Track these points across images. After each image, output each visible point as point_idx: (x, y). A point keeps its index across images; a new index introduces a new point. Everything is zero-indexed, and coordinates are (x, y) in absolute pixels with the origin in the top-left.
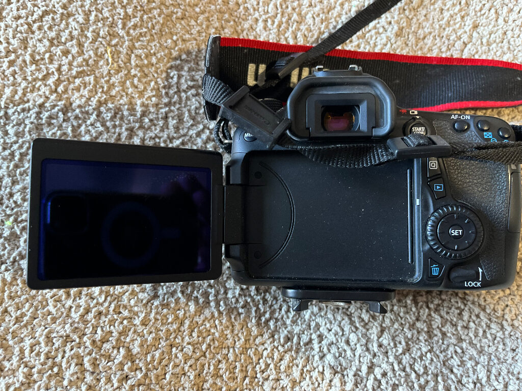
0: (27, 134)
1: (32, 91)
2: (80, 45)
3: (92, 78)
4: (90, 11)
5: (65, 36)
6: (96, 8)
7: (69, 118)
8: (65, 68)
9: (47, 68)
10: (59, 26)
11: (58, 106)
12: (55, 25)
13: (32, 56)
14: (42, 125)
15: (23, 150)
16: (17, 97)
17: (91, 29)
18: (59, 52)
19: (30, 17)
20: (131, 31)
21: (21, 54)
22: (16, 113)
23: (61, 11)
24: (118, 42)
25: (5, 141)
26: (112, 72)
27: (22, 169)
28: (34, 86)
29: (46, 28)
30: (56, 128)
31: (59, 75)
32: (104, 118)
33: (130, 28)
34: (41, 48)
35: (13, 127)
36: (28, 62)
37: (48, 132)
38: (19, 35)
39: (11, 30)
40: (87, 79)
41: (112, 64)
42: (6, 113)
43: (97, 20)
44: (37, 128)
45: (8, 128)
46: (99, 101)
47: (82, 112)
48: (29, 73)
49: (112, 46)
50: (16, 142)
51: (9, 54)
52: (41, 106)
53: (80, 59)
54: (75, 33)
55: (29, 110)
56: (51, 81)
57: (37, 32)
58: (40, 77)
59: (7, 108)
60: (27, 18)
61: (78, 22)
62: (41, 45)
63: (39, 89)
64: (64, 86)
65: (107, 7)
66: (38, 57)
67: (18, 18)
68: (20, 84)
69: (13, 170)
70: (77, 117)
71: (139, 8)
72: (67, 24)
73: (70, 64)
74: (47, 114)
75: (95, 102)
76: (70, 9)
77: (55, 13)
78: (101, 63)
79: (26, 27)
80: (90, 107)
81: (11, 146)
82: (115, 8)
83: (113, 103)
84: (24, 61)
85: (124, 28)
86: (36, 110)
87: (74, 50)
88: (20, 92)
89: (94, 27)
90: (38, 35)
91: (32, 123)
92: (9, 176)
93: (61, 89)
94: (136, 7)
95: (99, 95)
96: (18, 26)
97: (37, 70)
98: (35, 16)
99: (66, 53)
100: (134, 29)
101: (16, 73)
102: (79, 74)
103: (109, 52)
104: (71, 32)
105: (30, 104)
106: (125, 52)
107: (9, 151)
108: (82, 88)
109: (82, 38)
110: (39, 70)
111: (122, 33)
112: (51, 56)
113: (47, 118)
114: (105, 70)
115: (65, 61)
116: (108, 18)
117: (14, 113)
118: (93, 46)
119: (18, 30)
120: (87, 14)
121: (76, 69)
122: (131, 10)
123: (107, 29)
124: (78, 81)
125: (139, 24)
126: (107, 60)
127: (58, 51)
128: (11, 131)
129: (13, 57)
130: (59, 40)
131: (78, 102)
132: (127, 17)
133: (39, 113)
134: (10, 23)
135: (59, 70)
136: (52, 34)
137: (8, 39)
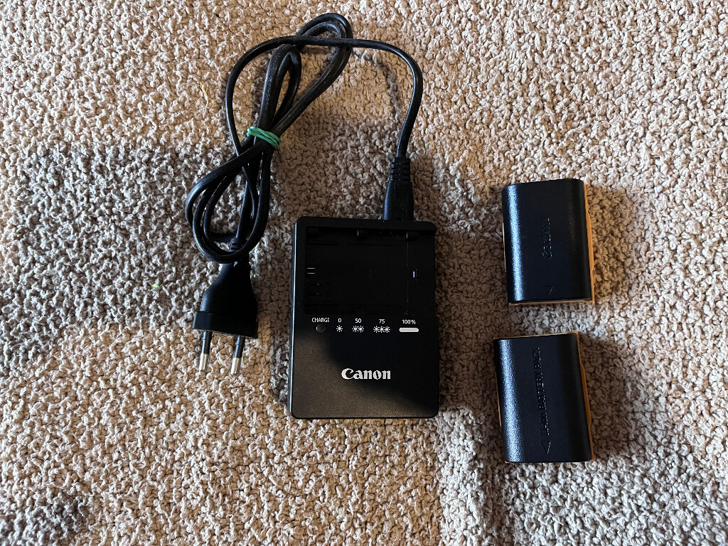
0: (143, 196)
1: (134, 147)
2: (171, 87)
3: (192, 122)
4: (172, 45)
5: (152, 80)
6: (177, 40)
7: (179, 170)
8: (162, 116)
9: (143, 119)
10: (143, 69)
11: (165, 159)
12: (139, 69)
13: (123, 108)
14: (155, 182)
15: (145, 212)
16: (121, 157)
17: (178, 66)
18: (151, 100)
19: (110, 65)
20: (222, 59)
21: (112, 108)
22: (126, 174)
23: (141, 52)
24: (210, 75)
25: (124, 205)
26: (211, 110)
27: (152, 232)
28: (135, 141)
29: (130, 74)
30: (170, 184)
31: (158, 125)
32: (214, 165)
33: (219, 55)
34: (131, 99)
35: (127, 189)
36: (121, 116)
37: (163, 189)
38: (103, 87)
39: (93, 83)
40: (187, 123)
41: (210, 101)
42: (115, 175)
43: (182, 55)
44: (150, 186)
45: (123, 191)
46: (204, 147)
47: (190, 162)
48: (126, 129)
49: (205, 81)
50: (136, 205)
51: (99, 110)
52: (148, 162)
53: (175, 103)
54: (163, 74)
55: (137, 169)
56: (151, 133)
57: (122, 81)
58: (139, 131)
59: (114, 170)
60: (107, 66)
61: (162, 61)
62: (130, 95)
63: (140, 144)
64: (165, 137)
65: (189, 36)
66: (130, 110)
67: (97, 68)
68: (120, 142)
69: (142, 233)
70: (186, 168)
71: (223, 28)
72: (152, 66)
73: (166, 111)
74: (156, 170)
75: (200, 149)
76: (150, 47)
77: (134, 55)
78: (198, 103)
79: (108, 77)
80: (198, 156)
81: (132, 210)
82: (198, 35)
83: (219, 146)
84: (118, 116)
85: (212, 57)
86: (144, 167)
87: (167, 95)
88: (122, 151)
89: (181, 63)
90: (123, 84)
91: (144, 182)
92: (141, 240)
93: (163, 140)
94: (219, 28)
95: (203, 139)
96: (99, 78)
97: (132, 123)
98: (115, 63)
99: (159, 98)
100: (224, 56)
101: (112, 131)
102: (179, 120)
103: (203, 87)
104: (158, 74)
105: (136, 162)
106: (220, 85)
107: (132, 215)
108: (184, 136)
109: (171, 78)
110: (135, 123)
111: (212, 63)
112: (143, 105)
113: (157, 174)
114: (203, 110)
115: (160, 108)
116: (193, 49)
117: (123, 174)
118: (185, 86)
119: (101, 82)
120: (170, 49)
121: (173, 115)
122: (215, 33)
123: (195, 62)
124: (178, 128)
125: (227, 49)
126: (203, 98)
127: (149, 98)
128: (127, 195)
129: (104, 113)
130: (147, 85)
131: (183, 152)
132: (213, 43)
133: (148, 171)
134: (90, 75)
135: (156, 119)
136: (139, 80)
137: (93, 94)
